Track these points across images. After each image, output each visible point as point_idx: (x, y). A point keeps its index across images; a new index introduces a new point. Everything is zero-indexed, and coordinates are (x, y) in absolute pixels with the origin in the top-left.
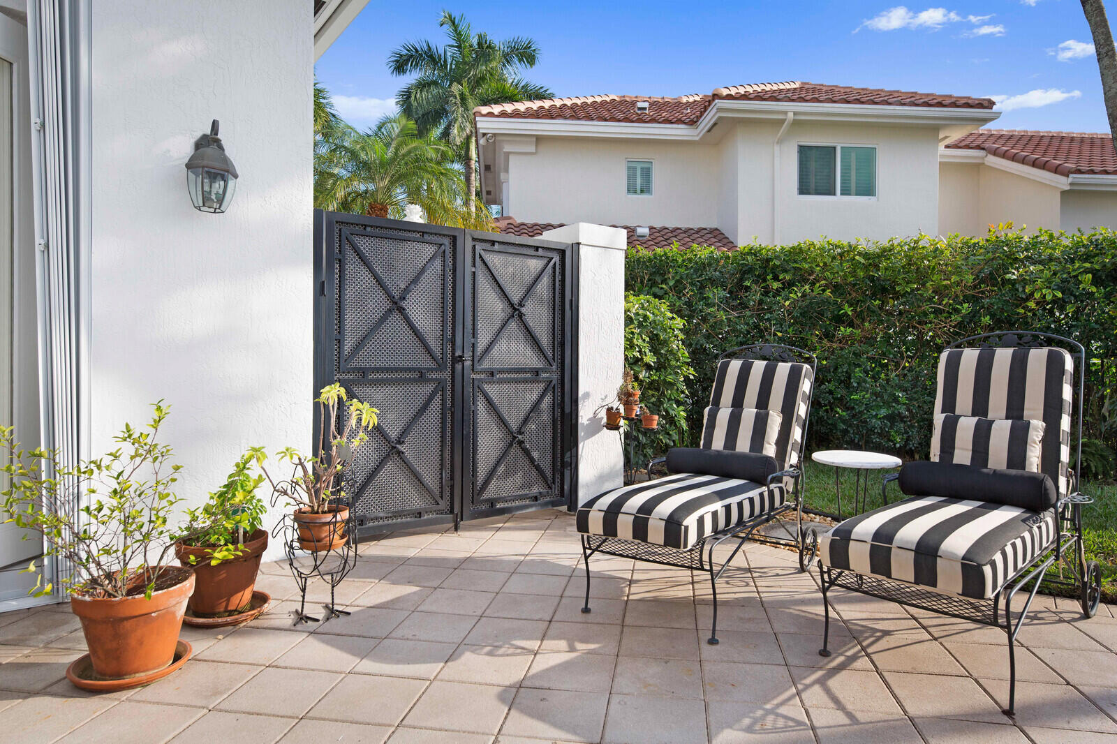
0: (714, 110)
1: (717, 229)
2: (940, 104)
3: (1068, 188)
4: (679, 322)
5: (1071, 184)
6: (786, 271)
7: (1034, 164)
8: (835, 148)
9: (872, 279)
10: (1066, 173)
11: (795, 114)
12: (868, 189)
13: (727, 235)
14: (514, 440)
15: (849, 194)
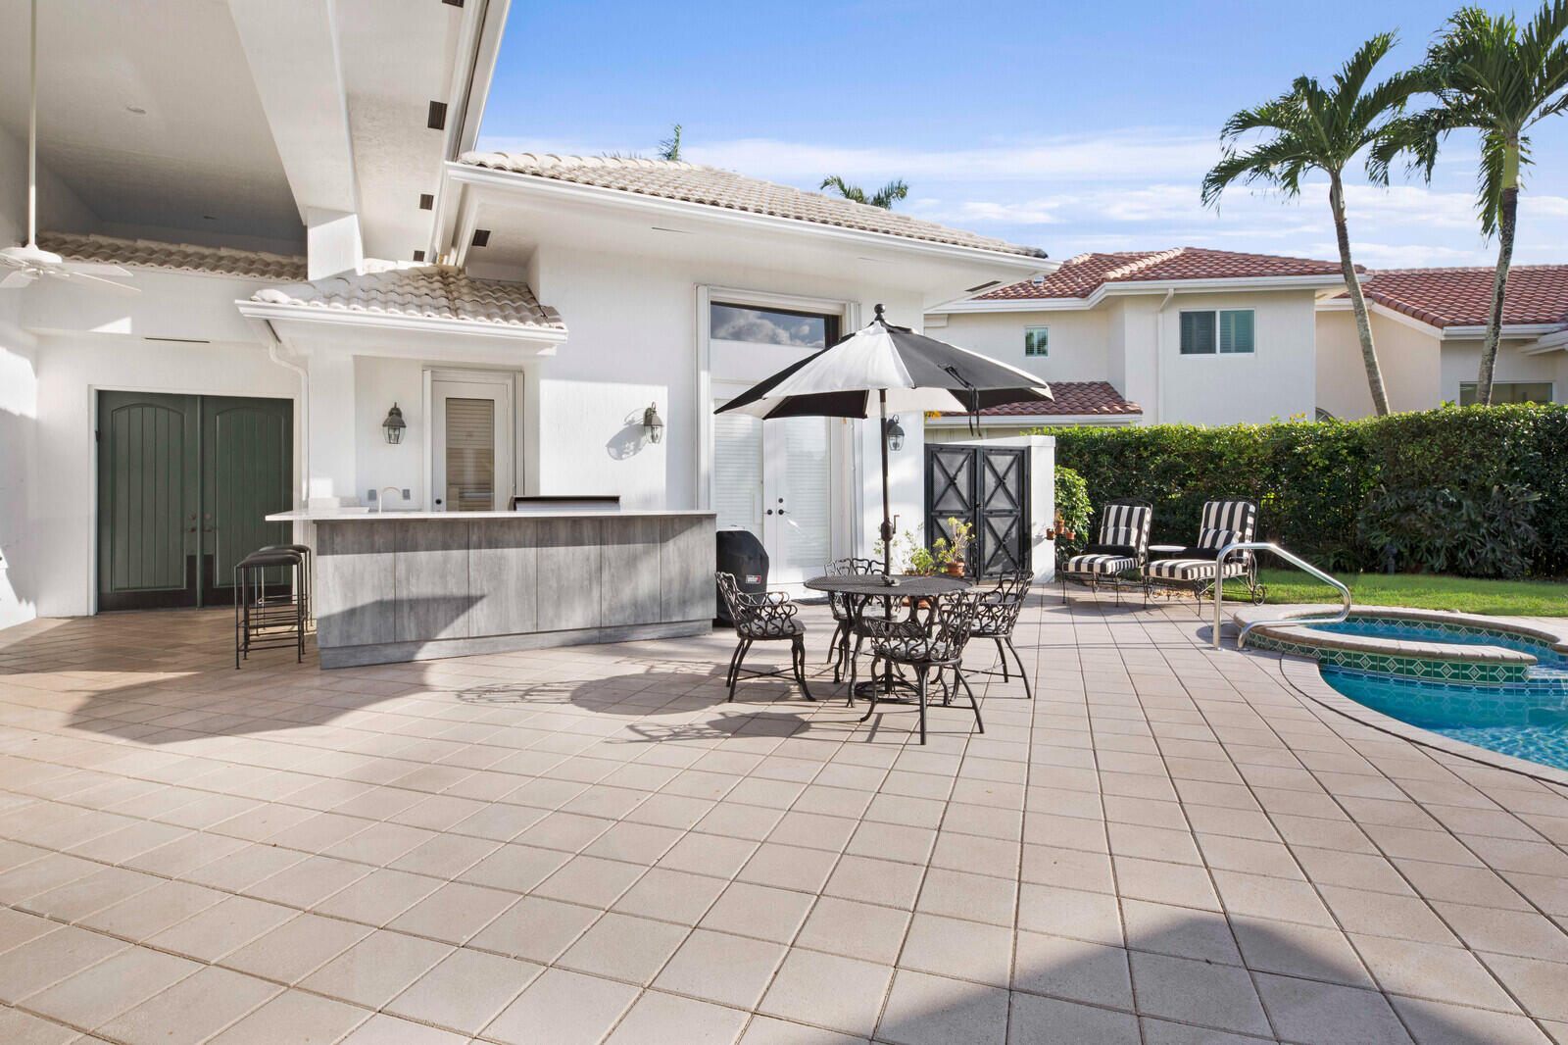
0: (1103, 291)
1: (1107, 383)
2: (1312, 273)
3: (1443, 339)
4: (1083, 482)
5: (1446, 336)
6: (1152, 444)
7: (1414, 314)
8: (1214, 313)
9: (1208, 451)
10: (1441, 325)
11: (1175, 289)
12: (1246, 345)
13: (1116, 389)
14: (1000, 544)
15: (1229, 351)
